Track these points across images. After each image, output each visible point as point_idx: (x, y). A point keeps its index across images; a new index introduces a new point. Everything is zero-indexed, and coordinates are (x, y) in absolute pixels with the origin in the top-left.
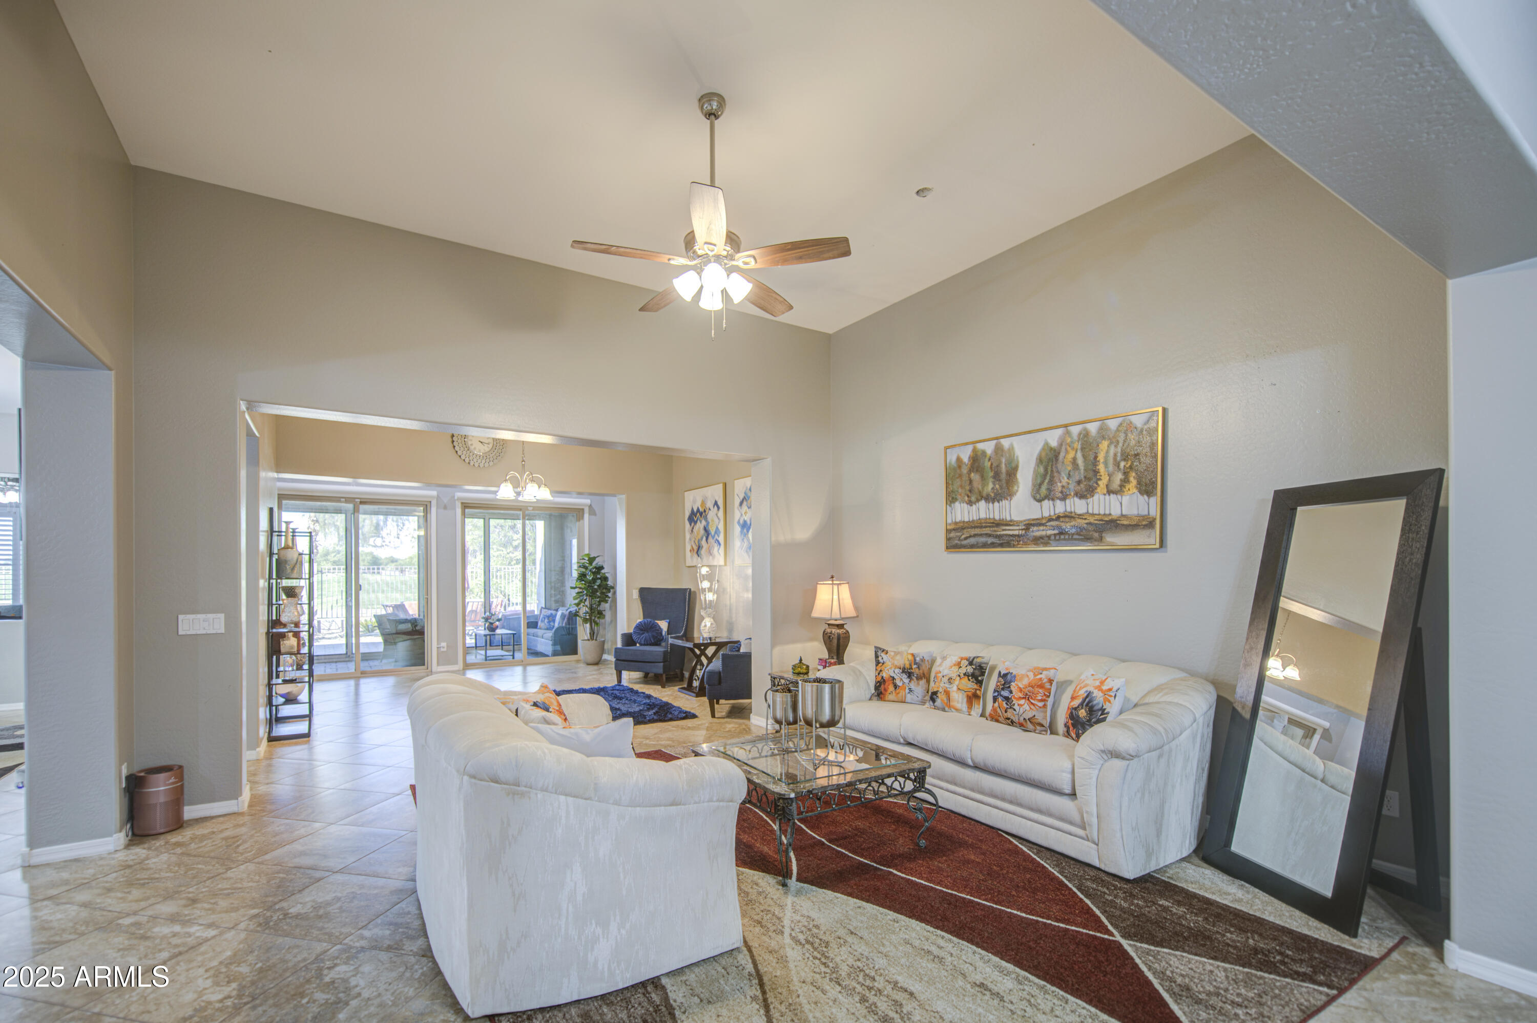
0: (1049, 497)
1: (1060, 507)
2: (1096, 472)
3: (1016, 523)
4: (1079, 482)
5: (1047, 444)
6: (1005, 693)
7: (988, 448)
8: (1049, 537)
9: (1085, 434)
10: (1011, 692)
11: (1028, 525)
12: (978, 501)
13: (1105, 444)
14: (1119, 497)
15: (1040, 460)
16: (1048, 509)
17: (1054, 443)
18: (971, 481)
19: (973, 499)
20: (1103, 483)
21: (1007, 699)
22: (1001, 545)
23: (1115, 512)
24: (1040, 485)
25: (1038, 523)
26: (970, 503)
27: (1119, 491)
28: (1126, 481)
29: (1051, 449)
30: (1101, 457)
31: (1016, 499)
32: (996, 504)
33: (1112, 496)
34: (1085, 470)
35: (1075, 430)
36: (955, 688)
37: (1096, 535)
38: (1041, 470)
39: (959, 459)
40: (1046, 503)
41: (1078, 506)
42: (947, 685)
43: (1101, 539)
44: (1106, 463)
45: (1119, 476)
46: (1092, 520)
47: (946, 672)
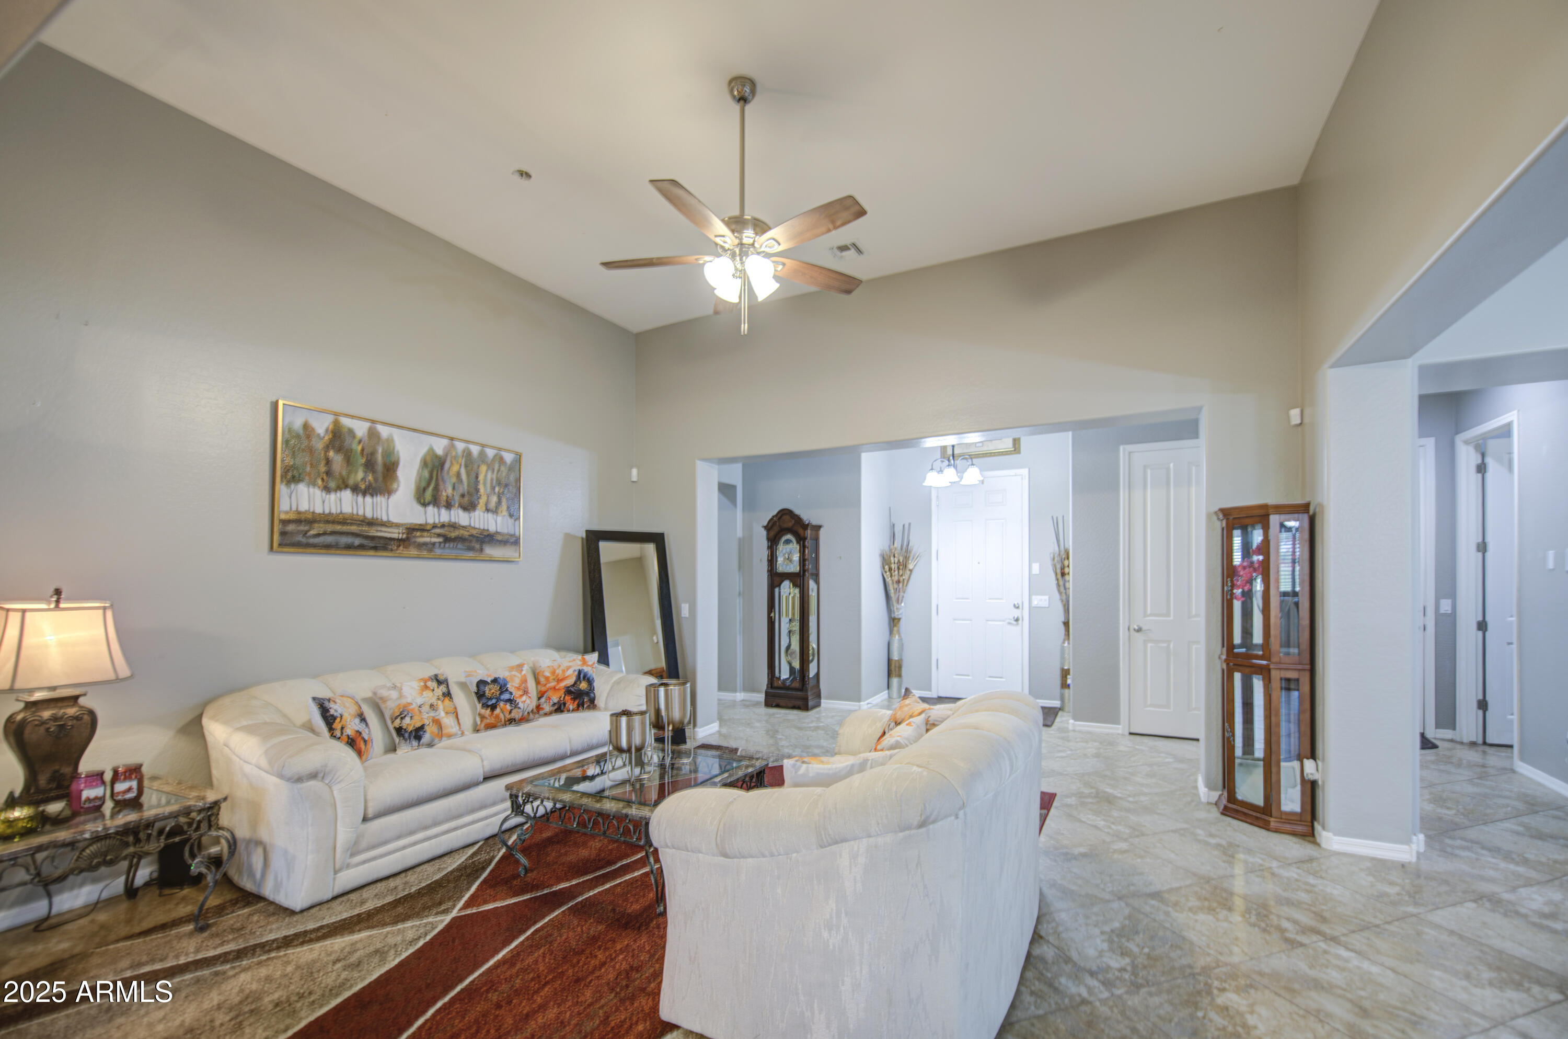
0: (435, 501)
1: (444, 516)
2: (477, 491)
3: (397, 525)
4: (463, 496)
5: (431, 451)
6: (506, 696)
7: (361, 429)
8: (434, 544)
9: (468, 454)
10: (511, 693)
11: (412, 530)
12: (339, 488)
13: (483, 468)
14: (495, 516)
15: (425, 463)
16: (433, 515)
17: (439, 451)
18: (328, 462)
19: (332, 484)
20: (482, 501)
21: (510, 701)
22: (375, 548)
23: (492, 529)
24: (424, 490)
25: (422, 529)
26: (327, 489)
27: (495, 511)
28: (499, 502)
29: (437, 456)
30: (481, 478)
31: (394, 498)
32: (368, 499)
33: (490, 515)
34: (468, 485)
35: (460, 446)
36: (443, 714)
37: (477, 546)
38: (426, 474)
39: (306, 426)
40: (430, 509)
41: (460, 517)
42: (432, 714)
43: (481, 550)
44: (485, 484)
45: (494, 499)
46: (474, 532)
47: (419, 701)
